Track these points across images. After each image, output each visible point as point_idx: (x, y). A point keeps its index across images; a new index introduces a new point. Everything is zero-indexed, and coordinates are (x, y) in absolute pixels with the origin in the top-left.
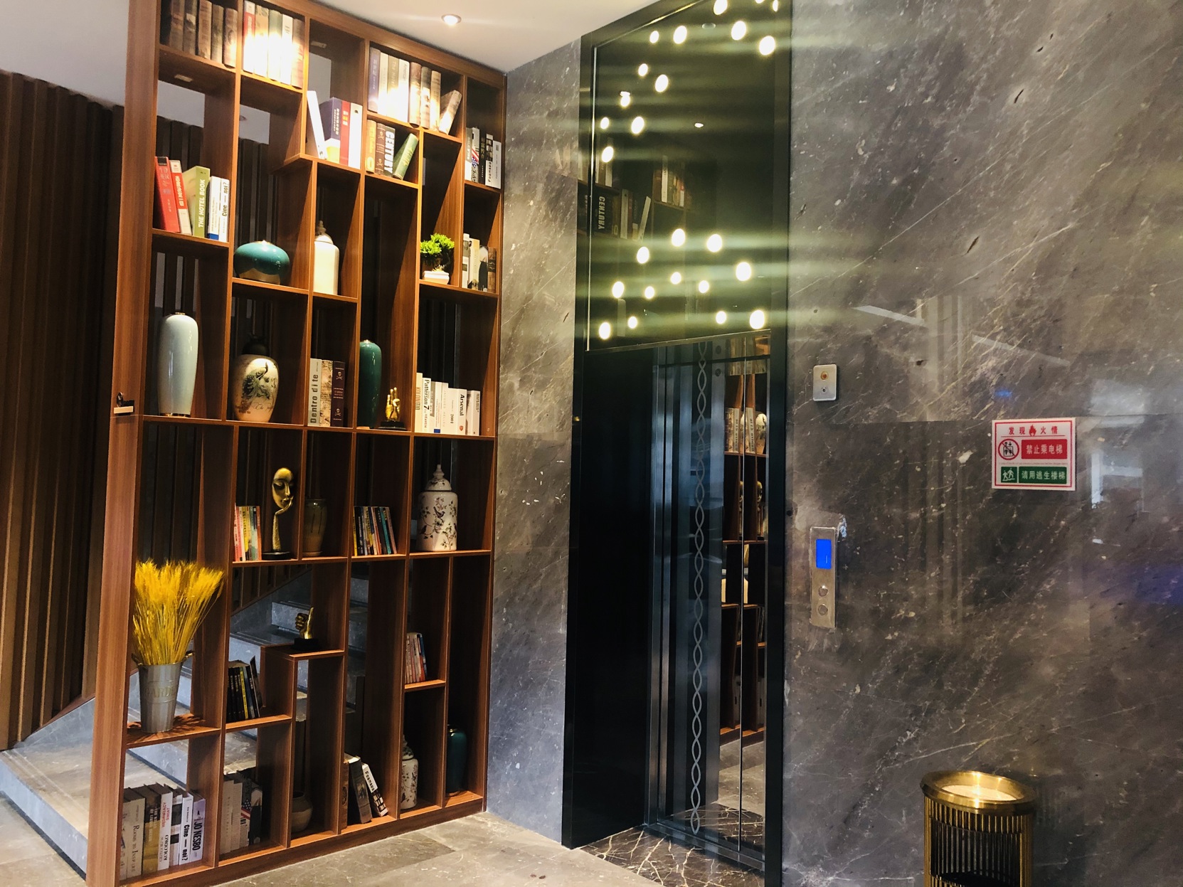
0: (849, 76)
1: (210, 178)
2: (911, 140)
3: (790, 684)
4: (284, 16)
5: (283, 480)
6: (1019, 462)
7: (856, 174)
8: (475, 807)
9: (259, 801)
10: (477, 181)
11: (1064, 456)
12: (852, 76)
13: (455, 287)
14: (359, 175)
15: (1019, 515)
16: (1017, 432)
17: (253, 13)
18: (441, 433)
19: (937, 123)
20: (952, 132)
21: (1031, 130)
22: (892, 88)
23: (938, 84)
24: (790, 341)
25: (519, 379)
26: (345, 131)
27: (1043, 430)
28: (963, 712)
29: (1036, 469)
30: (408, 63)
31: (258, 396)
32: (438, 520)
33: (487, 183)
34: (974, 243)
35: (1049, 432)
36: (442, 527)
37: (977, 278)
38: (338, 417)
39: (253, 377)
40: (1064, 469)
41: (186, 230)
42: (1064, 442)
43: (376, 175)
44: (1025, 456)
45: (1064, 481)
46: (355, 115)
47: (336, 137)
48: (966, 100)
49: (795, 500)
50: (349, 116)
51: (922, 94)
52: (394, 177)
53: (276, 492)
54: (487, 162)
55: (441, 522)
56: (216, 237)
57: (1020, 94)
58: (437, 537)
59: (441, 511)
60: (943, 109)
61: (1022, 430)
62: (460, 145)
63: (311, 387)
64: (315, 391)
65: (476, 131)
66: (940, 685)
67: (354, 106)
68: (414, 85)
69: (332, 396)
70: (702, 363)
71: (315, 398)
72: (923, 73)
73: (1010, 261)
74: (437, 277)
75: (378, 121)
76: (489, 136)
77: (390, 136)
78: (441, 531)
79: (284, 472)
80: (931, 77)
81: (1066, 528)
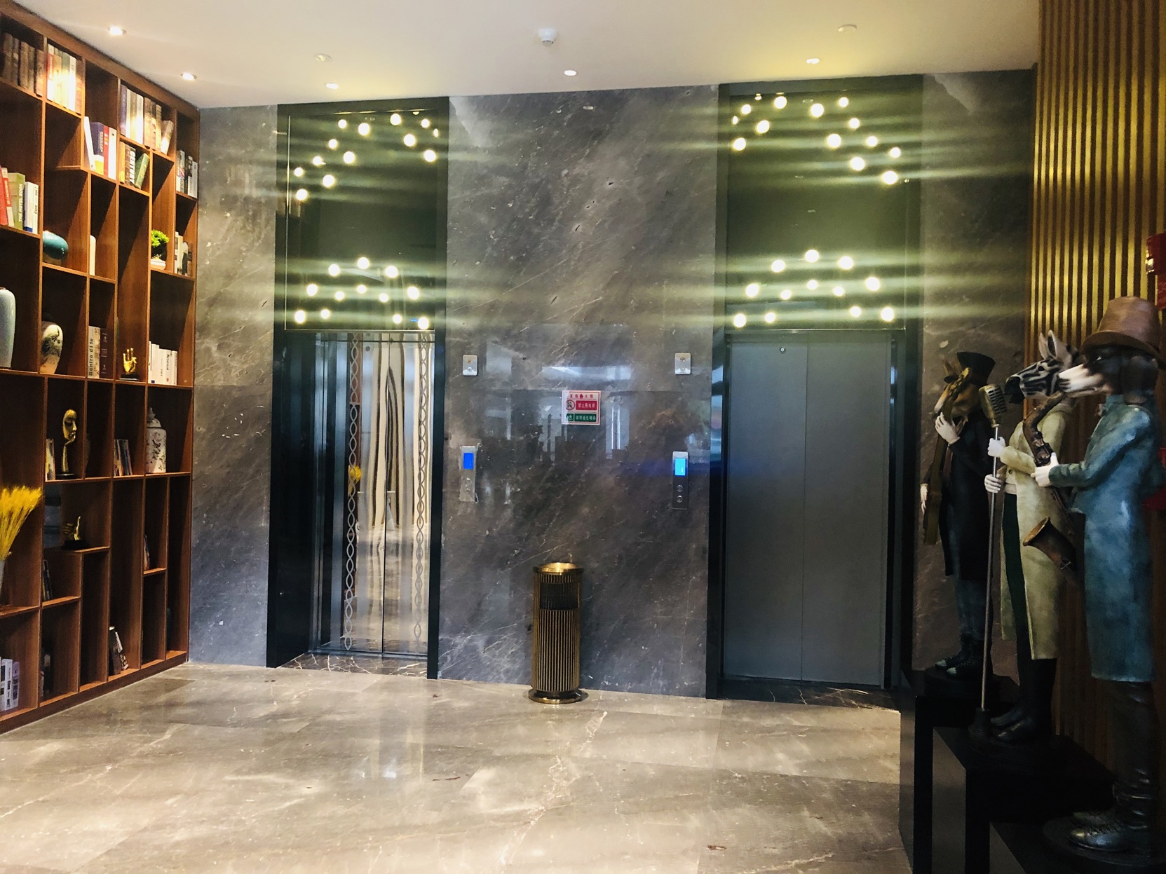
0: (484, 191)
1: (25, 183)
2: (521, 237)
3: (445, 535)
4: (71, 57)
5: (70, 418)
6: (575, 411)
7: (489, 249)
8: (181, 660)
9: (48, 663)
10: (183, 192)
11: (595, 409)
12: (487, 191)
13: (169, 272)
14: (115, 184)
15: (574, 437)
16: (574, 396)
17: (53, 54)
18: (156, 383)
19: (536, 231)
20: (544, 238)
21: (583, 247)
22: (511, 205)
23: (537, 210)
24: (447, 339)
25: (217, 344)
26: (106, 148)
27: (586, 396)
28: (544, 536)
29: (583, 415)
30: (142, 98)
31: (53, 354)
32: (156, 449)
33: (189, 194)
34: (554, 300)
35: (589, 397)
36: (159, 455)
37: (555, 318)
38: (104, 371)
39: (49, 339)
40: (595, 415)
41: (11, 224)
42: (595, 402)
43: (125, 186)
44: (577, 408)
45: (595, 421)
46: (111, 138)
47: (101, 154)
48: (551, 222)
49: (450, 431)
50: (108, 138)
51: (528, 213)
52: (135, 187)
53: (66, 428)
54: (189, 177)
55: (158, 451)
56: (31, 230)
57: (578, 227)
58: (155, 463)
59: (158, 443)
60: (539, 224)
61: (576, 396)
62: (173, 163)
63: (89, 348)
64: (91, 351)
65: (182, 153)
66: (533, 524)
67: (112, 131)
68: (147, 117)
69: (100, 355)
70: (355, 341)
71: (91, 356)
72: (528, 202)
73: (572, 311)
74: (156, 264)
75: (126, 142)
76: (190, 158)
77: (133, 154)
78: (158, 458)
79: (71, 413)
80: (533, 205)
81: (595, 442)
